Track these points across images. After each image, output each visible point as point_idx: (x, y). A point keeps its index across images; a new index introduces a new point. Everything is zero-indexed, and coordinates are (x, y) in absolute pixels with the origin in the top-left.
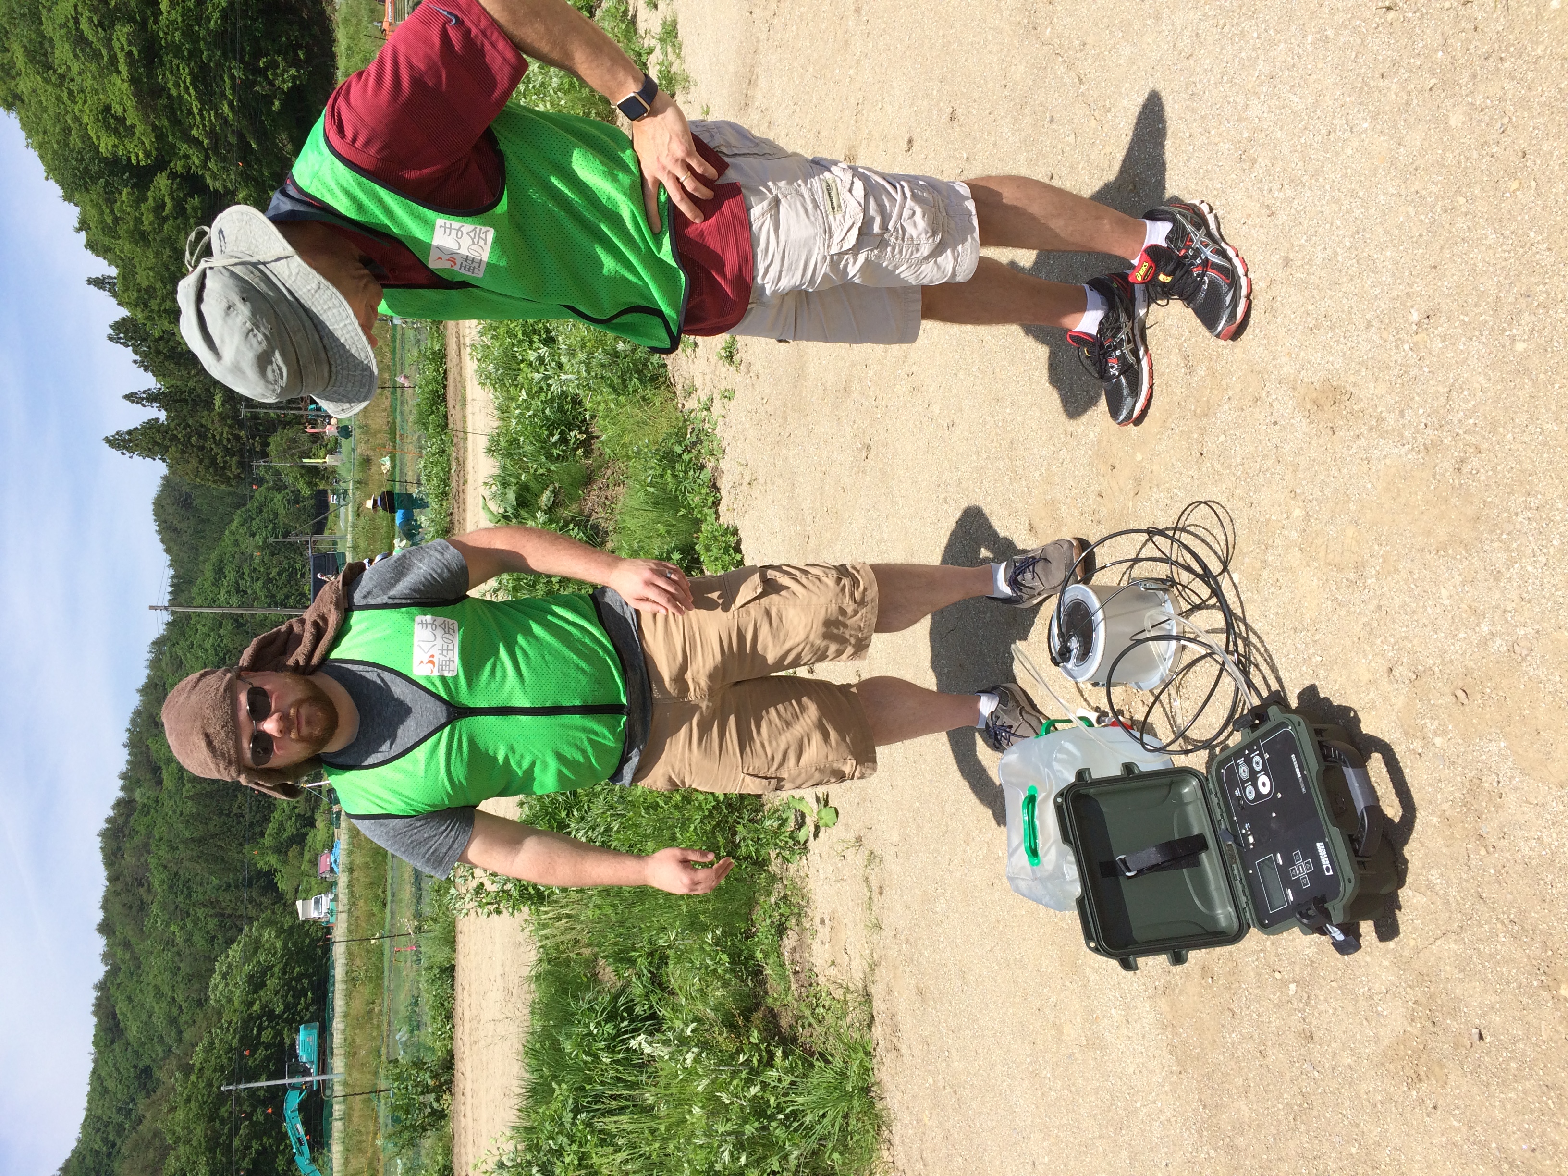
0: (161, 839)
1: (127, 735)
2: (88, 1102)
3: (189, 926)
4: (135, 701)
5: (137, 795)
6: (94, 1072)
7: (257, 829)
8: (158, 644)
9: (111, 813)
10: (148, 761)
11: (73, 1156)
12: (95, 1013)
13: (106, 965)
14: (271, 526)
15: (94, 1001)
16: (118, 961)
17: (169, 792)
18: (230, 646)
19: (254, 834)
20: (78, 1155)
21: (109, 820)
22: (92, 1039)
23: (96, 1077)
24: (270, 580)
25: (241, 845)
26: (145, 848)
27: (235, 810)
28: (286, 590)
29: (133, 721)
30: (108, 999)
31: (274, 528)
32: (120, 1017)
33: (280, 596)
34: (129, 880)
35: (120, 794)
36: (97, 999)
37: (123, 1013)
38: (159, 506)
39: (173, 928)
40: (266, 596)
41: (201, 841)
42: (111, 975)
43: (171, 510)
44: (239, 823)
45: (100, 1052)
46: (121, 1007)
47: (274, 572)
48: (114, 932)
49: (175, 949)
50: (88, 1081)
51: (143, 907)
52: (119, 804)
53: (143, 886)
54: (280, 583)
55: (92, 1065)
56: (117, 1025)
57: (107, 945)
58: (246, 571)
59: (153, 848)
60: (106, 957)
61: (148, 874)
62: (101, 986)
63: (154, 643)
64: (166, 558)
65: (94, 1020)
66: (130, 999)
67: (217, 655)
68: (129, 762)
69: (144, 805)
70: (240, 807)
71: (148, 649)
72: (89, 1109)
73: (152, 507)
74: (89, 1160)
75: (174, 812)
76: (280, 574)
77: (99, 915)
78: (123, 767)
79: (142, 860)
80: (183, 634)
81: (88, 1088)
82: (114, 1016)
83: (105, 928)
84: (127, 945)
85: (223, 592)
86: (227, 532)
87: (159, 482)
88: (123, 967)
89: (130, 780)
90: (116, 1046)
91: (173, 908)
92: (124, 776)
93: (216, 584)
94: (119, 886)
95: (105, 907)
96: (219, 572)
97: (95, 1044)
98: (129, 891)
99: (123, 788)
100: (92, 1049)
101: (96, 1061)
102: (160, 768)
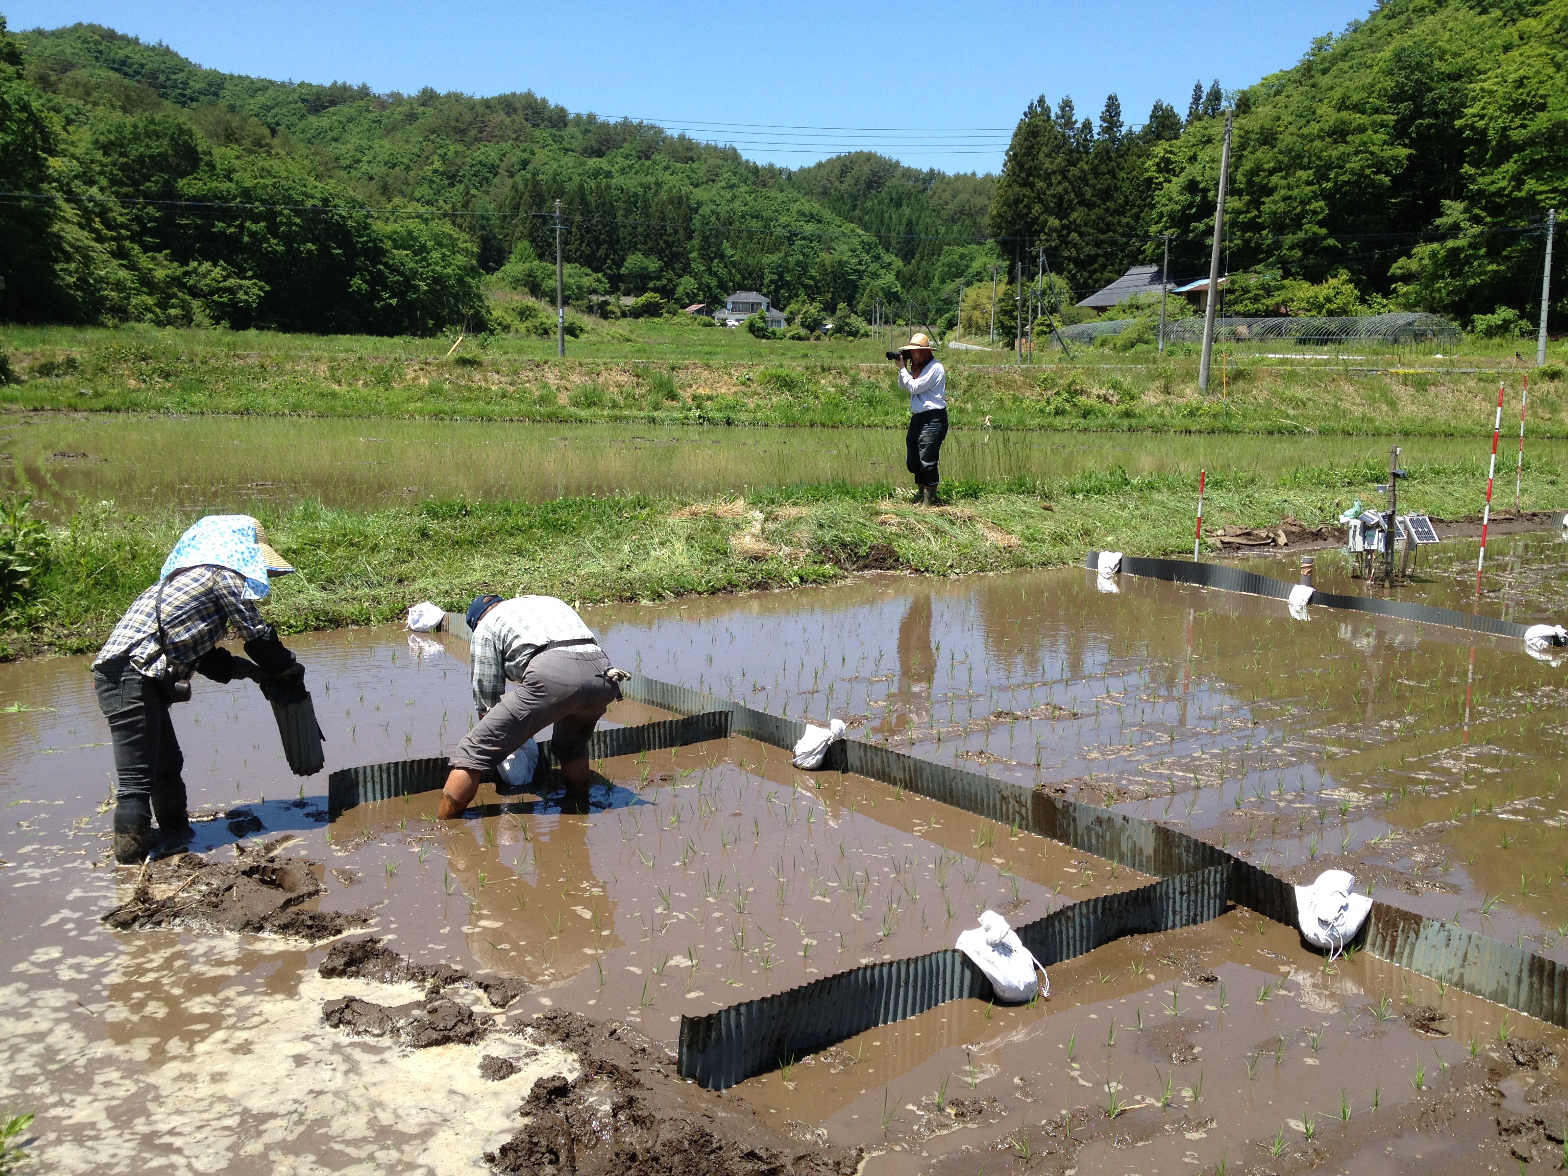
1: (635, 122)
2: (240, 77)
5: (572, 130)
6: (272, 83)
8: (733, 154)
9: (552, 104)
10: (609, 144)
11: (182, 59)
13: (388, 96)
15: (348, 84)
16: (392, 108)
17: (584, 164)
20: (183, 66)
21: (544, 101)
22: (307, 81)
23: (266, 85)
29: (651, 127)
30: (351, 97)
32: (332, 109)
35: (572, 114)
36: (351, 87)
37: (336, 112)
38: (870, 157)
42: (377, 101)
43: (866, 169)
45: (293, 89)
48: (425, 105)
52: (561, 112)
55: (279, 81)
56: (324, 106)
57: (409, 97)
60: (396, 97)
62: (364, 92)
63: (734, 150)
65: (327, 84)
69: (562, 137)
71: (727, 144)
72: (232, 77)
77: (442, 90)
78: (601, 117)
81: (254, 77)
82: (333, 103)
83: (428, 97)
86: (854, 226)
88: (386, 112)
89: (588, 124)
90: (301, 105)
92: (591, 117)
95: (453, 96)
97: (302, 85)
98: (474, 117)
99: (579, 116)
100: (297, 81)
101: (283, 84)
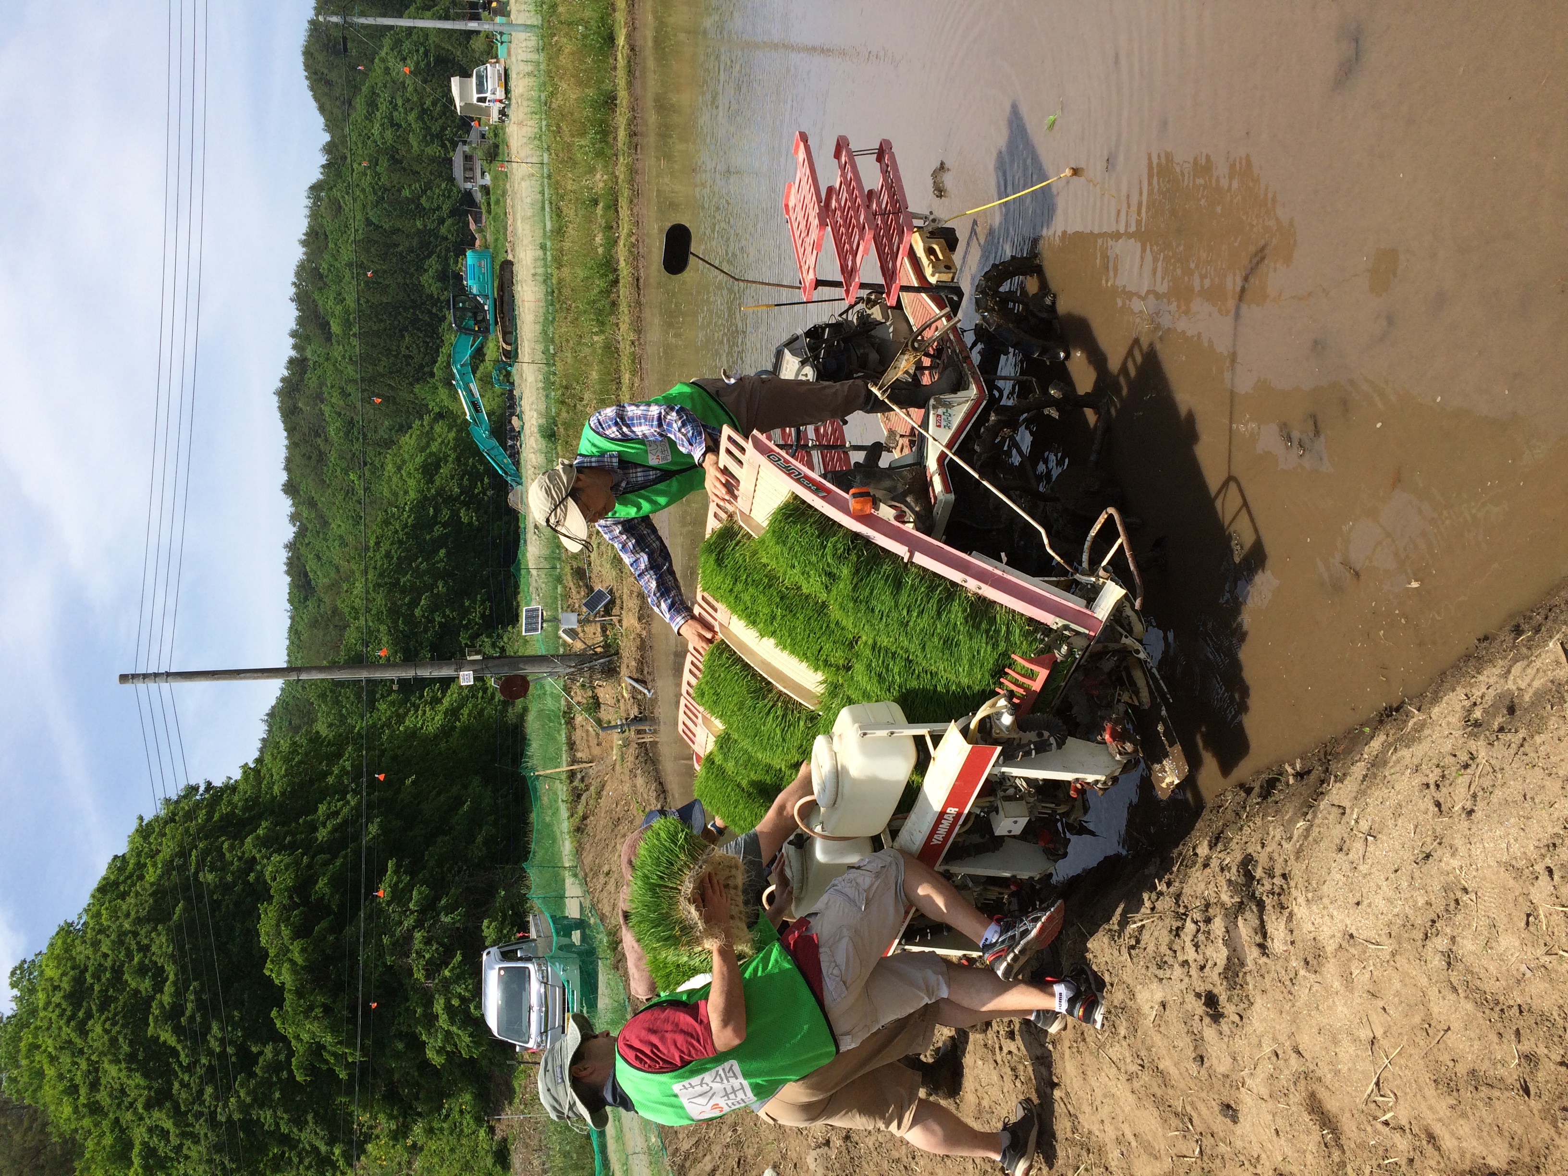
0: (332, 387)
3: (367, 474)
4: (298, 253)
7: (425, 370)
12: (288, 573)
14: (422, 50)
19: (424, 374)
24: (424, 111)
25: (411, 384)
26: (319, 398)
27: (404, 351)
28: (441, 121)
31: (426, 53)
33: (435, 128)
34: (307, 430)
39: (352, 476)
40: (421, 129)
41: (372, 380)
44: (408, 364)
46: (311, 565)
47: (428, 103)
49: (355, 498)
50: (286, 635)
51: (322, 457)
53: (320, 436)
54: (435, 114)
58: (400, 102)
59: (326, 395)
61: (324, 424)
66: (318, 558)
67: (375, 194)
68: (298, 318)
70: (407, 348)
73: (301, 59)
75: (344, 357)
79: (317, 410)
80: (339, 175)
84: (312, 503)
85: (377, 126)
87: (306, 26)
91: (350, 456)
93: (369, 117)
94: (297, 437)
96: (372, 104)
102: (328, 323)
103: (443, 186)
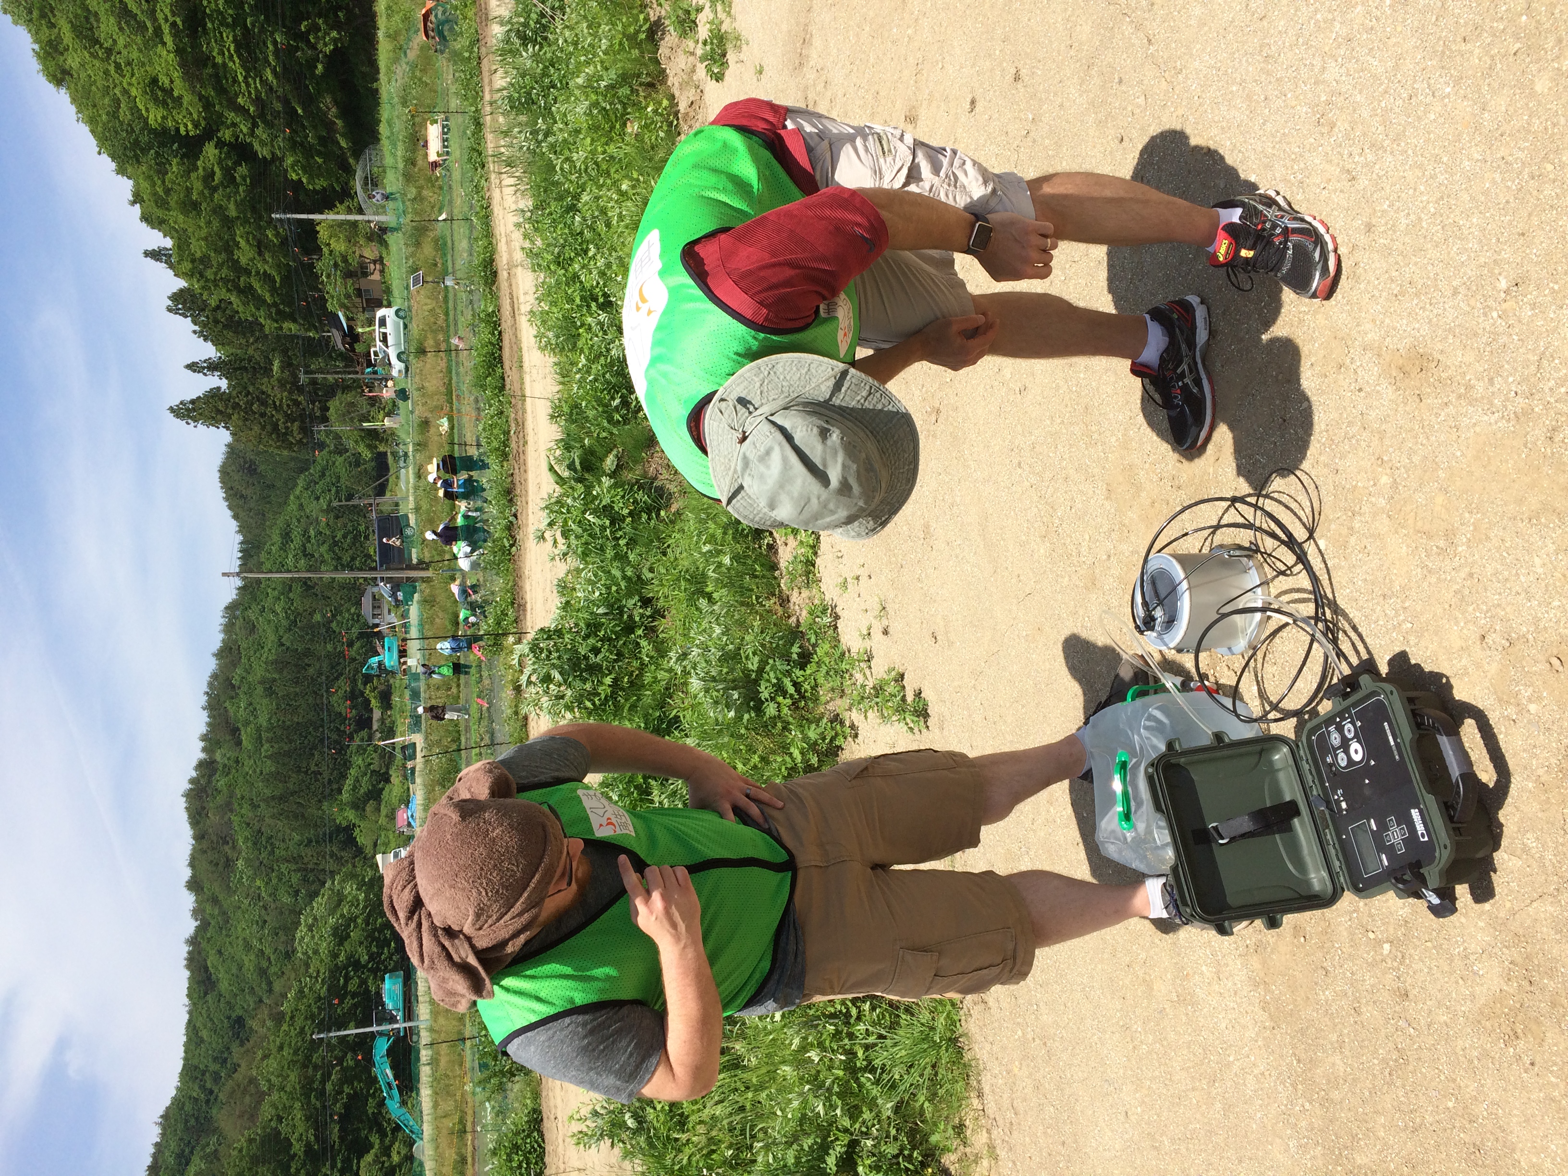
0: (243, 798)
1: (206, 698)
2: (185, 1052)
3: (274, 881)
4: (212, 665)
5: (218, 756)
6: (190, 1022)
7: (335, 786)
8: (231, 608)
9: (194, 774)
10: (227, 723)
11: (172, 1104)
12: (188, 967)
13: (196, 920)
14: (334, 490)
15: (186, 955)
16: (207, 917)
17: (249, 751)
18: (301, 609)
19: (332, 790)
20: (177, 1104)
21: (192, 781)
22: (186, 992)
23: (192, 1028)
24: (335, 543)
25: (320, 801)
26: (228, 807)
27: (313, 768)
28: (351, 552)
29: (210, 685)
30: (199, 953)
31: (337, 492)
32: (212, 970)
33: (346, 558)
34: (215, 839)
35: (202, 756)
36: (189, 953)
37: (214, 966)
38: (225, 474)
39: (258, 883)
40: (332, 559)
41: (282, 799)
42: (201, 930)
43: (236, 477)
44: (317, 780)
45: (194, 1004)
46: (212, 960)
47: (339, 535)
48: (202, 889)
49: (261, 904)
50: (184, 1031)
51: (229, 864)
52: (201, 765)
53: (228, 843)
54: (346, 546)
55: (187, 1016)
56: (209, 978)
57: (196, 901)
58: (312, 533)
59: (236, 806)
60: (196, 913)
61: (233, 832)
62: (193, 941)
63: (227, 608)
64: (234, 525)
65: (187, 973)
66: (220, 952)
67: (288, 618)
68: (209, 724)
69: (225, 766)
70: (316, 765)
71: (221, 614)
72: (186, 1059)
73: (218, 475)
74: (188, 1107)
75: (255, 771)
76: (345, 537)
77: (187, 873)
78: (203, 729)
79: (226, 819)
80: (254, 598)
81: (184, 1039)
82: (206, 969)
83: (194, 885)
84: (215, 901)
85: (290, 556)
86: (292, 497)
87: (224, 449)
88: (213, 923)
89: (211, 741)
90: (209, 997)
91: (257, 863)
92: (204, 738)
93: (283, 548)
94: (205, 844)
95: (192, 864)
96: (286, 536)
97: (189, 996)
98: (213, 849)
99: (204, 750)
100: (186, 1001)
101: (190, 1013)
102: (238, 729)
103: (353, 610)
